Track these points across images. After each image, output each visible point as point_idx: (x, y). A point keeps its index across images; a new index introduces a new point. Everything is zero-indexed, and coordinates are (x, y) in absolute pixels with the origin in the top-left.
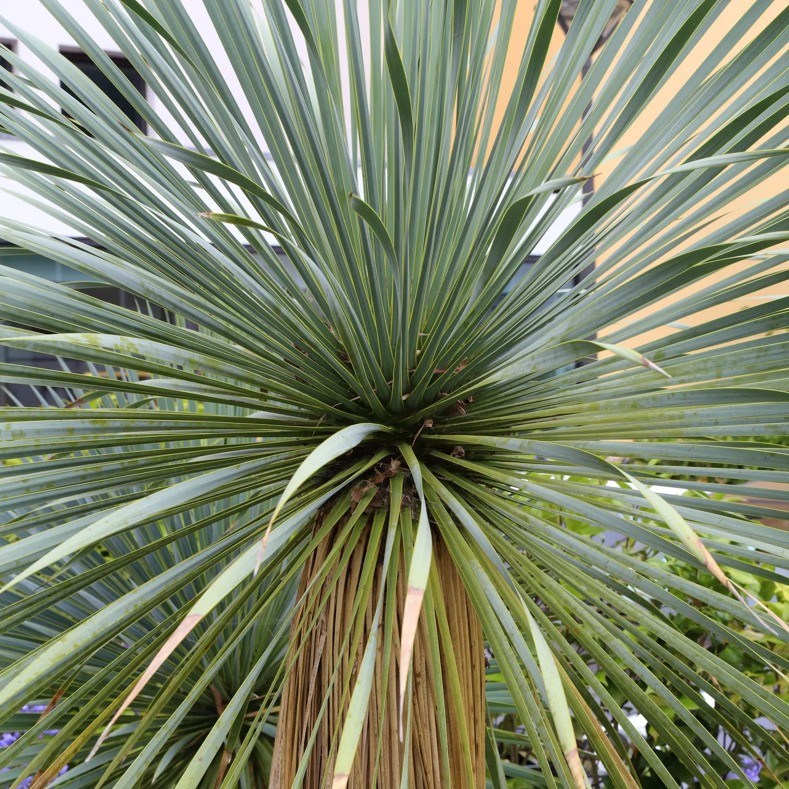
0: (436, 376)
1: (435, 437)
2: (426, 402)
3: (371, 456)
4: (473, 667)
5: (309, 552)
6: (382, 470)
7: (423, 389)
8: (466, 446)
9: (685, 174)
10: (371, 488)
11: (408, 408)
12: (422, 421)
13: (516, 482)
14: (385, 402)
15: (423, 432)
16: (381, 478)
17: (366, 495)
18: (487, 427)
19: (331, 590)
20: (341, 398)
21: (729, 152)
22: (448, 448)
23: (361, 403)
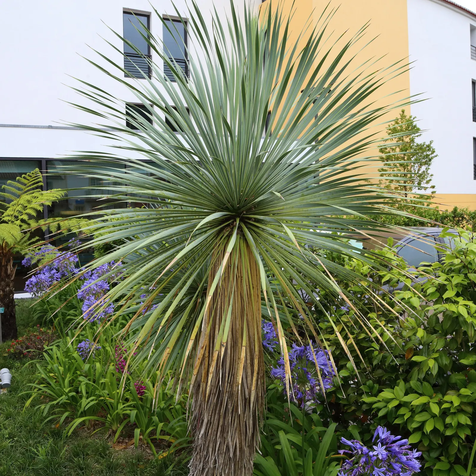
0: (246, 200)
1: (246, 216)
2: (243, 207)
3: (229, 220)
4: (257, 275)
5: (215, 243)
6: (232, 224)
7: (242, 203)
8: (254, 218)
9: (297, 149)
10: (229, 229)
11: (239, 208)
12: (243, 212)
13: (268, 228)
14: (233, 207)
15: (243, 214)
16: (232, 227)
17: (228, 231)
18: (261, 213)
19: (220, 252)
20: (222, 206)
21: (306, 144)
22: (250, 219)
23: (227, 207)
